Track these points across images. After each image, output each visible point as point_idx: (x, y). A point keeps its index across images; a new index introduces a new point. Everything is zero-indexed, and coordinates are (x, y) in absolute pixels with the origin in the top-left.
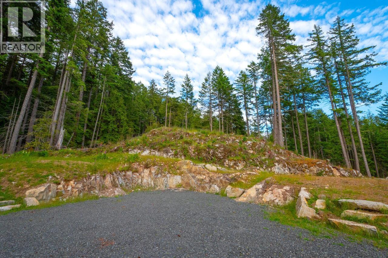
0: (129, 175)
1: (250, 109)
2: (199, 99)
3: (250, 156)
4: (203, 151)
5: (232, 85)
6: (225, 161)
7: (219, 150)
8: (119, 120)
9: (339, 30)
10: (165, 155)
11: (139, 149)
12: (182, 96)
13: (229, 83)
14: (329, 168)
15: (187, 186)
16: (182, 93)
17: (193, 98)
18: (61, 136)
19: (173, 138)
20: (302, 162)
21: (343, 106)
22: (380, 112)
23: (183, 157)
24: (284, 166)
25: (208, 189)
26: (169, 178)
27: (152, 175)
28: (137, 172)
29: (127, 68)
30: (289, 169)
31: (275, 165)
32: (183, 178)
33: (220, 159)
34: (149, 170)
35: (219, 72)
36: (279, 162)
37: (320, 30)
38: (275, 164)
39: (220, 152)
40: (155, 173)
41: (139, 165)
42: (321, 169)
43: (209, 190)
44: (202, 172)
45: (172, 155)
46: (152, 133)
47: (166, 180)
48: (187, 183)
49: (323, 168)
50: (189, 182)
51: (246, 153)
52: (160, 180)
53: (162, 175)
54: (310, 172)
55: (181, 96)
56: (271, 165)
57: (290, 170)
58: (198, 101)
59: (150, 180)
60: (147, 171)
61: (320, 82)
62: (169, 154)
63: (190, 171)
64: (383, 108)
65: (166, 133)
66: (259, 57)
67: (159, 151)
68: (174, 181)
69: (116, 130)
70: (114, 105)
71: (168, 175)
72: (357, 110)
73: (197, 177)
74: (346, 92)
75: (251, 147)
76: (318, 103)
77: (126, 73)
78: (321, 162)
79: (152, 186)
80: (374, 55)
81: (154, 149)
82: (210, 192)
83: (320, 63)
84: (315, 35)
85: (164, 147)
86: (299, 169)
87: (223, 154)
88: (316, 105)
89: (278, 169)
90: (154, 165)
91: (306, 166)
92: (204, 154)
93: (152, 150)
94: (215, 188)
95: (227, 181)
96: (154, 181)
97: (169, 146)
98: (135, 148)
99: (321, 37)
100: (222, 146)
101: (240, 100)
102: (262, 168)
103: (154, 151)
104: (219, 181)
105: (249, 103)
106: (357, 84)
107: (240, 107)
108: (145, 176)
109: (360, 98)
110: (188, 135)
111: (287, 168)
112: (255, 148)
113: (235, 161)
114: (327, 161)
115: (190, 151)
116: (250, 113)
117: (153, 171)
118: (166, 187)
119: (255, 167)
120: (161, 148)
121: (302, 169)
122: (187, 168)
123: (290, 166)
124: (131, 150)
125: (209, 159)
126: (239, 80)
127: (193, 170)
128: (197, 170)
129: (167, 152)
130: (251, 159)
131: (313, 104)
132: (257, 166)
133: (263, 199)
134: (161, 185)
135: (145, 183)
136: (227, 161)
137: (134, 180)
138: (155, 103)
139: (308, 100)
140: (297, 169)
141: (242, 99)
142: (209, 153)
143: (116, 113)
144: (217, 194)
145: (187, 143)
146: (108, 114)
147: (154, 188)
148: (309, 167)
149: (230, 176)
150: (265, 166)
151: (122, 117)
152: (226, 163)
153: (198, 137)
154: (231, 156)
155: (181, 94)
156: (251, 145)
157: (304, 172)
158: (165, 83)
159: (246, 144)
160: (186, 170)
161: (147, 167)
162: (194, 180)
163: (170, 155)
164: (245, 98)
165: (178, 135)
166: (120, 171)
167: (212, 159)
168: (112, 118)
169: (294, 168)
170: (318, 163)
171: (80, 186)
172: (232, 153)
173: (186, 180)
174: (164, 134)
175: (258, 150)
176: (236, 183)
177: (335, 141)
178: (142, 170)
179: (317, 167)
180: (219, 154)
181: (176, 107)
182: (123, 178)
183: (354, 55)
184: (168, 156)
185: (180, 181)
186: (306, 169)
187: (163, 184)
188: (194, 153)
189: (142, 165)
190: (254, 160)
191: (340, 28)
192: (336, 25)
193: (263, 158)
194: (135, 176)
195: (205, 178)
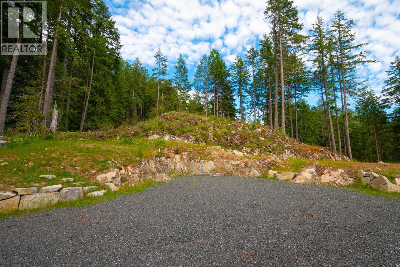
0: (163, 161)
1: (244, 96)
2: (194, 82)
3: (263, 142)
4: (222, 137)
5: (229, 70)
6: (243, 148)
7: (236, 137)
8: (107, 102)
9: (339, 24)
10: (186, 141)
11: (158, 134)
12: (176, 78)
13: (225, 67)
14: (329, 155)
15: (223, 171)
16: (176, 75)
17: (188, 81)
18: (55, 117)
19: (188, 124)
20: (306, 149)
21: (333, 98)
22: (356, 105)
23: (204, 143)
24: (292, 152)
25: (248, 173)
26: (203, 164)
27: (184, 160)
28: (169, 158)
29: (112, 41)
30: (296, 155)
31: (285, 152)
32: (215, 163)
33: (237, 145)
34: (180, 156)
35: (215, 55)
36: (288, 148)
37: (322, 21)
38: (285, 150)
39: (237, 139)
40: (187, 158)
41: (168, 150)
42: (322, 155)
43: (249, 175)
44: (234, 158)
45: (193, 141)
46: (165, 118)
47: (201, 165)
48: (221, 168)
49: (324, 154)
50: (224, 167)
51: (259, 140)
52: (194, 166)
53: (195, 160)
54: (313, 158)
55: (174, 78)
56: (282, 152)
57: (296, 157)
58: (192, 85)
59: (182, 165)
60: (178, 157)
61: (314, 74)
62: (190, 140)
63: (222, 157)
64: (358, 102)
65: (180, 118)
66: (261, 43)
67: (178, 136)
68: (208, 166)
69: (105, 112)
70: (102, 83)
71: (202, 161)
72: (347, 102)
73: (230, 162)
74: (337, 85)
75: (261, 135)
76: (307, 94)
77: (112, 47)
78: (322, 149)
79: (185, 171)
80: (367, 52)
81: (173, 135)
82: (250, 176)
83: (319, 54)
84: (317, 26)
85: (184, 132)
86: (303, 156)
87: (240, 141)
88: (305, 96)
89: (287, 155)
90: (185, 151)
91: (310, 153)
92: (223, 141)
93: (172, 135)
94: (255, 173)
95: (264, 166)
96: (188, 166)
97: (188, 131)
98: (154, 133)
99: (322, 29)
100: (238, 133)
101: (235, 86)
102: (275, 154)
103: (173, 137)
104: (256, 166)
105: (243, 91)
106: (348, 79)
107: (233, 94)
108: (177, 162)
109: (349, 91)
110: (202, 121)
111: (294, 154)
112: (265, 136)
113: (252, 147)
114: (327, 148)
115: (209, 137)
116: (244, 101)
117: (185, 157)
118: (202, 172)
119: (269, 153)
120: (181, 134)
121: (307, 155)
122: (217, 154)
123: (296, 152)
124: (150, 136)
125: (228, 145)
126: (235, 65)
127: (225, 155)
128: (229, 155)
129: (188, 138)
130: (264, 146)
131: (303, 95)
132: (270, 152)
133: (322, 181)
134: (197, 171)
135: (178, 169)
136: (244, 148)
137: (168, 166)
138: (140, 84)
139: (299, 91)
140: (302, 155)
141: (236, 86)
142: (227, 140)
143: (105, 93)
144: (259, 177)
145: (203, 128)
146: (95, 94)
147: (188, 173)
148: (313, 154)
149: (266, 161)
150: (277, 152)
151: (112, 98)
152: (244, 149)
153: (212, 123)
154: (247, 143)
155: (174, 76)
156: (261, 132)
157: (308, 158)
158: (157, 62)
159: (255, 131)
160: (217, 156)
161: (177, 152)
162: (229, 166)
163: (192, 141)
164: (240, 85)
165: (192, 121)
166: (155, 157)
167: (230, 146)
168: (99, 99)
169: (300, 154)
170: (320, 150)
171: (138, 171)
172: (248, 140)
173: (220, 165)
174: (178, 119)
175: (267, 138)
176: (275, 167)
177: (313, 131)
178: (172, 156)
179: (319, 154)
180: (236, 141)
181: (168, 90)
182: (159, 163)
183: (348, 50)
184: (190, 142)
185: (214, 167)
186: (310, 155)
187: (199, 170)
188: (214, 139)
189: (172, 151)
190: (267, 147)
191: (339, 22)
192: (336, 18)
193: (274, 145)
194: (168, 162)
195: (240, 163)
